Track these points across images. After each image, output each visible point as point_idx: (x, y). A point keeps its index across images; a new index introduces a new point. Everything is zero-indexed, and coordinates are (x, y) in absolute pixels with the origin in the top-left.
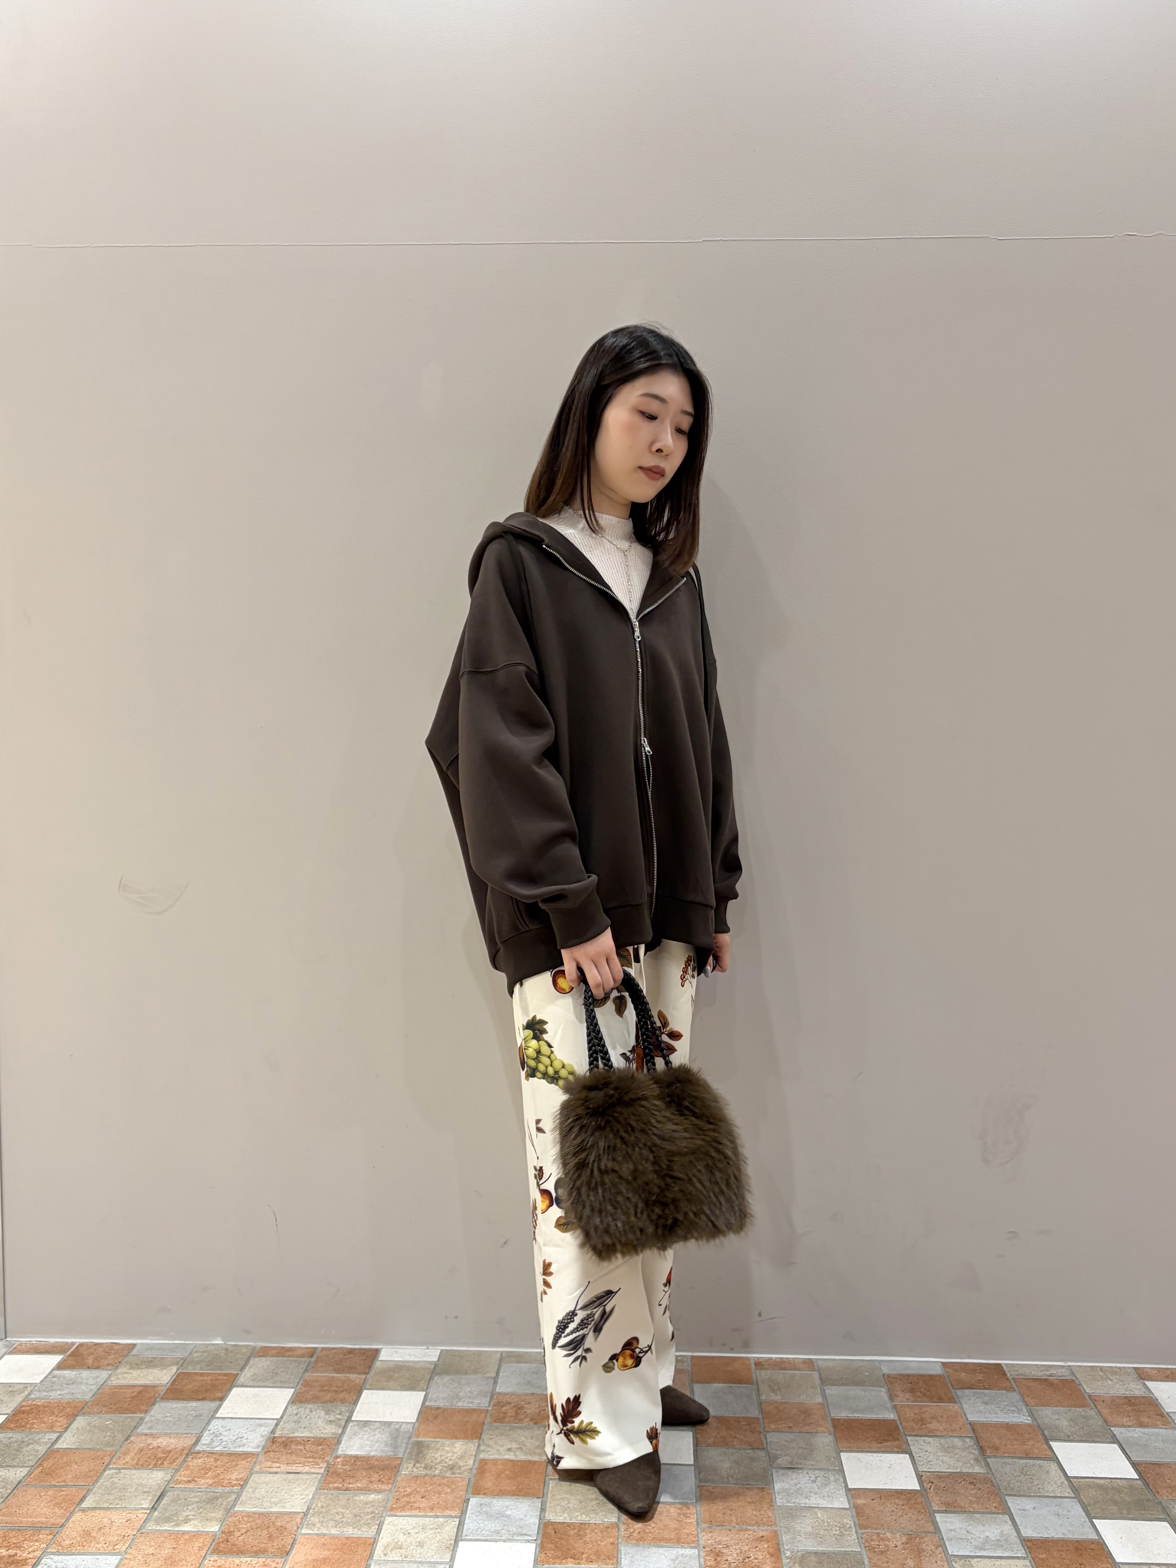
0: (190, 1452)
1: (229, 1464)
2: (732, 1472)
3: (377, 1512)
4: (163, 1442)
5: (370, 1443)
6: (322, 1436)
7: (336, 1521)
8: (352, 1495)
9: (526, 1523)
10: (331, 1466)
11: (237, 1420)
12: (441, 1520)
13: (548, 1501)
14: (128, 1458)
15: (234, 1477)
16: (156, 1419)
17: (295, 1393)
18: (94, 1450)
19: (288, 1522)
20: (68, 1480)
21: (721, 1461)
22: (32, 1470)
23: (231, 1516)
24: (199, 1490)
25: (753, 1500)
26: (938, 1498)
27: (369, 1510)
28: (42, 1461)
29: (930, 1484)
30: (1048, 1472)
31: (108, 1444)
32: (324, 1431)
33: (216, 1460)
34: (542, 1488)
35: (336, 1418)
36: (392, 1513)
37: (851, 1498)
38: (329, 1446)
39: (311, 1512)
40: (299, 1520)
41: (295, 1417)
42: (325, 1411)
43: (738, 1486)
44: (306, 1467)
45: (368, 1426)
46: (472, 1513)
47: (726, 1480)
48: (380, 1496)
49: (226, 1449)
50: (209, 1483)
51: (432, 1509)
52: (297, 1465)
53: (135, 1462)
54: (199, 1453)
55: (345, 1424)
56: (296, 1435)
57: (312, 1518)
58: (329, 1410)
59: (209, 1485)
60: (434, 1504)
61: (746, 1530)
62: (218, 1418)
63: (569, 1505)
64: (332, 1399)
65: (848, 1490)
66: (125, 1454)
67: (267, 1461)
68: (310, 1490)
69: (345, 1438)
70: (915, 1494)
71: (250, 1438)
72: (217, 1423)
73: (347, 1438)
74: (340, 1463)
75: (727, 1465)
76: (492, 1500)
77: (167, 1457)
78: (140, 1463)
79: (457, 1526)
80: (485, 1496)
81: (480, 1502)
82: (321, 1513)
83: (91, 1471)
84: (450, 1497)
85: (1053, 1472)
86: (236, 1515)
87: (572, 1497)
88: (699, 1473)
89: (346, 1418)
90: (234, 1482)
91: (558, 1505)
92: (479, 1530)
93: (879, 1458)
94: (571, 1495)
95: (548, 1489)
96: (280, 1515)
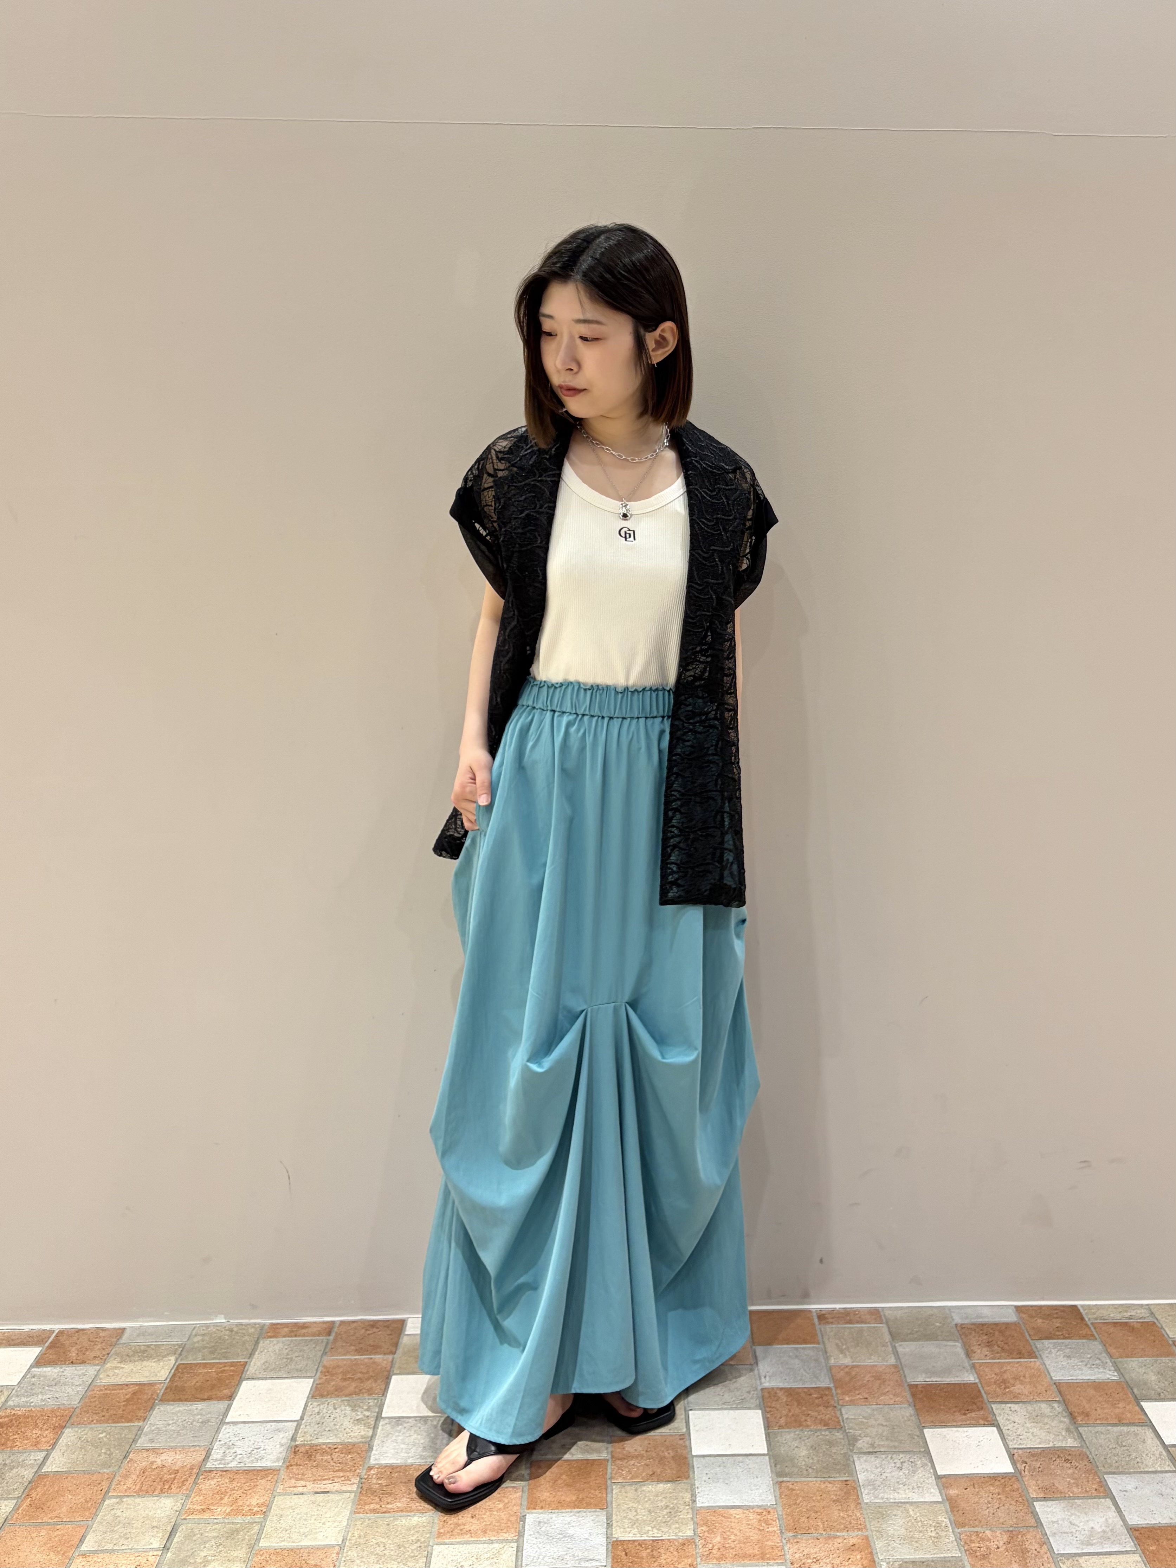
0: (201, 1471)
1: (248, 1484)
2: (811, 1461)
3: (423, 1540)
4: (168, 1459)
5: (406, 1446)
6: (350, 1441)
7: (377, 1554)
8: (392, 1519)
9: (592, 1543)
10: (364, 1480)
11: (250, 1425)
12: (496, 1546)
13: (614, 1512)
14: (129, 1483)
15: (254, 1502)
16: (158, 1428)
17: (315, 1385)
18: (88, 1473)
19: (322, 1559)
20: (62, 1515)
21: (797, 1447)
22: (18, 1503)
23: (257, 1554)
24: (216, 1521)
25: (838, 1497)
26: (1034, 1482)
27: (413, 1538)
28: (31, 1490)
29: (1024, 1465)
30: (1144, 1442)
31: (105, 1465)
32: (352, 1434)
33: (232, 1480)
34: (604, 1495)
35: (364, 1416)
36: (440, 1540)
37: (942, 1488)
38: (359, 1454)
39: (347, 1544)
40: (334, 1555)
41: (317, 1417)
42: (350, 1406)
43: (818, 1479)
44: (335, 1484)
45: (401, 1425)
46: (531, 1535)
47: (805, 1472)
48: (424, 1518)
49: (242, 1465)
50: (227, 1511)
51: (485, 1532)
52: (325, 1482)
53: (138, 1487)
54: (210, 1471)
55: (375, 1424)
56: (320, 1441)
57: (349, 1553)
58: (355, 1406)
59: (227, 1515)
60: (486, 1525)
61: (836, 1537)
62: (229, 1423)
63: (638, 1517)
64: (357, 1390)
65: (938, 1477)
66: (126, 1477)
67: (291, 1478)
68: (343, 1514)
69: (376, 1442)
70: (1010, 1479)
71: (269, 1448)
72: (227, 1430)
73: (379, 1442)
74: (374, 1476)
75: (804, 1452)
76: (551, 1515)
77: (175, 1478)
78: (143, 1488)
79: (515, 1552)
80: (540, 1511)
81: (538, 1520)
82: (359, 1544)
83: (87, 1502)
84: (503, 1515)
85: (1149, 1441)
86: (261, 1553)
87: (640, 1507)
88: (775, 1466)
89: (376, 1414)
90: (255, 1509)
91: (625, 1517)
92: (541, 1557)
93: (966, 1434)
94: (638, 1502)
95: (612, 1497)
96: (312, 1551)
